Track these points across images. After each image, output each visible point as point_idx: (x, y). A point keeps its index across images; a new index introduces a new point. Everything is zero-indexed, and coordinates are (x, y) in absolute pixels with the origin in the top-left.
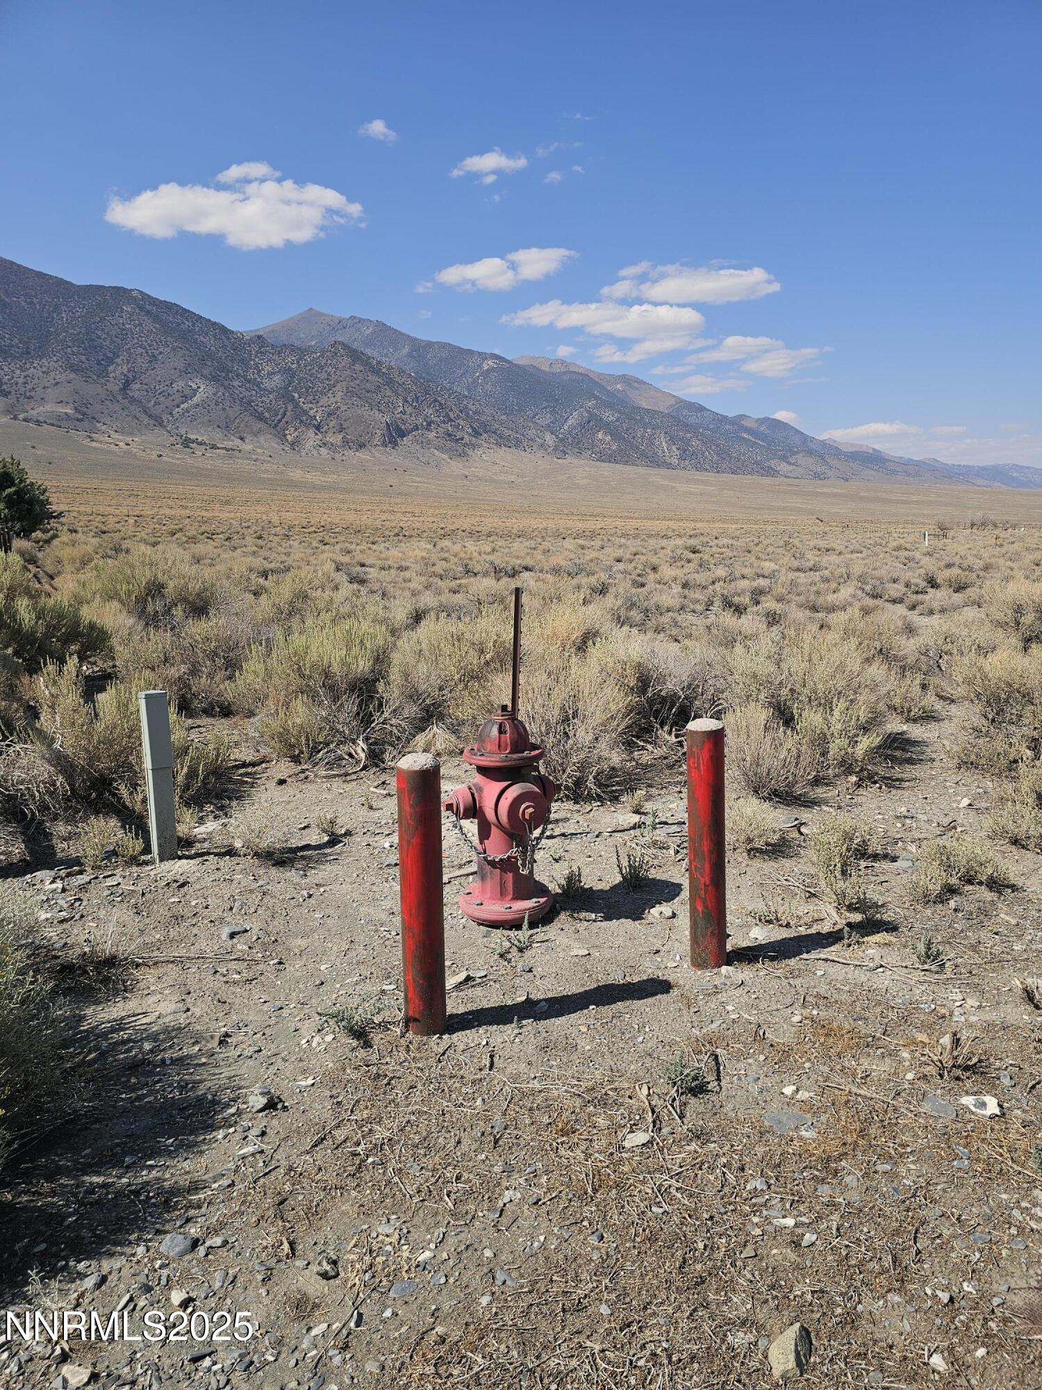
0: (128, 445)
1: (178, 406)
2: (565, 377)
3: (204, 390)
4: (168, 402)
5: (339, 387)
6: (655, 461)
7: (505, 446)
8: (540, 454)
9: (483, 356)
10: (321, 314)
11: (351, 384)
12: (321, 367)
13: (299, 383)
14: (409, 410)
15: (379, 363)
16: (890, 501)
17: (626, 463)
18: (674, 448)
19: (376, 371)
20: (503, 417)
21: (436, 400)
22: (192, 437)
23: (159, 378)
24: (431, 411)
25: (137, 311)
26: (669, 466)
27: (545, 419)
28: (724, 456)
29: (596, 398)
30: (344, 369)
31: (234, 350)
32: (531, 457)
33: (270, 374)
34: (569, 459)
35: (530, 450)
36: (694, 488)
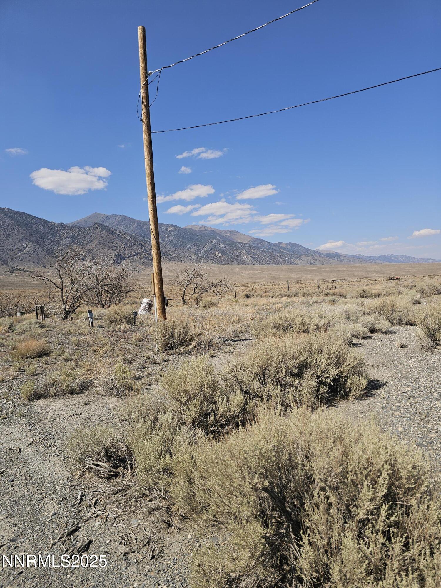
1: (16, 255)
2: (204, 232)
3: (29, 246)
4: (12, 254)
5: (94, 241)
6: (241, 262)
7: (173, 260)
8: (188, 263)
9: (168, 226)
10: (99, 214)
11: (101, 239)
12: (88, 234)
13: (78, 241)
14: (127, 248)
15: (115, 230)
16: (336, 272)
17: (228, 264)
18: (249, 257)
19: (112, 233)
20: (173, 249)
21: (140, 244)
22: (18, 268)
23: (9, 243)
24: (137, 249)
25: (5, 216)
26: (247, 264)
27: (194, 249)
28: (271, 258)
29: (216, 239)
30: (98, 233)
31: (50, 230)
32: (185, 264)
33: (65, 238)
34: (202, 264)
35: (184, 261)
36: (251, 272)
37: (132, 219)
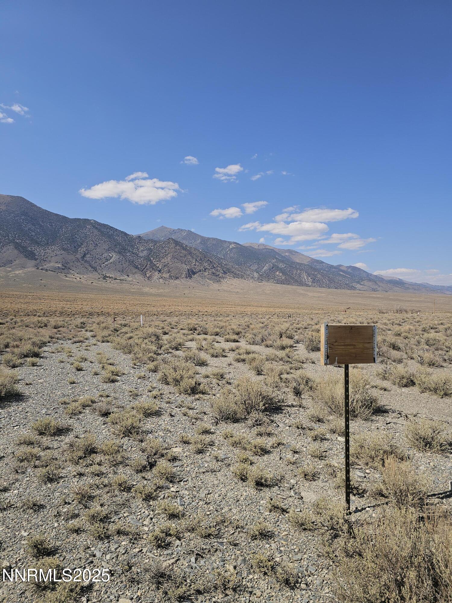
0: (80, 278)
1: (104, 263)
2: (264, 251)
3: (115, 257)
4: (100, 262)
5: (169, 255)
6: (301, 283)
7: (237, 278)
8: (251, 281)
9: (230, 243)
10: (166, 228)
11: (174, 254)
12: (163, 248)
13: (154, 254)
14: (197, 264)
15: (186, 246)
16: (403, 300)
17: (288, 284)
18: (309, 278)
19: (184, 249)
20: (237, 266)
21: (209, 260)
22: (108, 275)
23: (97, 253)
24: (206, 264)
25: (92, 228)
26: (307, 285)
27: (255, 267)
28: (332, 281)
30: (172, 248)
31: (129, 242)
32: (248, 282)
33: (142, 251)
34: (264, 282)
35: (247, 279)
36: (316, 295)
37: (198, 235)
